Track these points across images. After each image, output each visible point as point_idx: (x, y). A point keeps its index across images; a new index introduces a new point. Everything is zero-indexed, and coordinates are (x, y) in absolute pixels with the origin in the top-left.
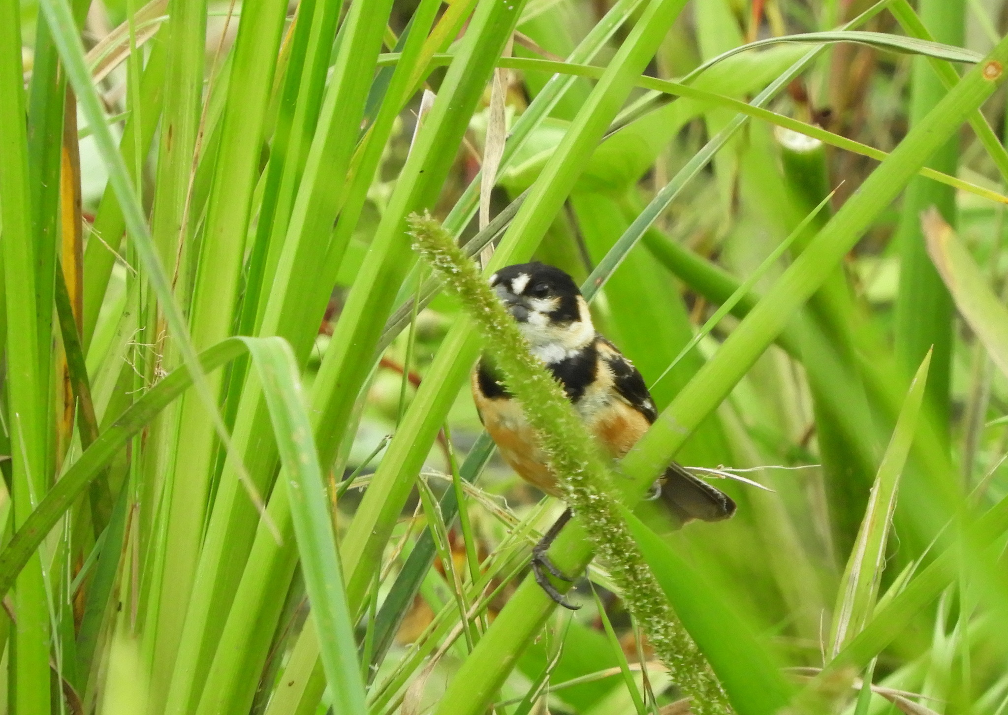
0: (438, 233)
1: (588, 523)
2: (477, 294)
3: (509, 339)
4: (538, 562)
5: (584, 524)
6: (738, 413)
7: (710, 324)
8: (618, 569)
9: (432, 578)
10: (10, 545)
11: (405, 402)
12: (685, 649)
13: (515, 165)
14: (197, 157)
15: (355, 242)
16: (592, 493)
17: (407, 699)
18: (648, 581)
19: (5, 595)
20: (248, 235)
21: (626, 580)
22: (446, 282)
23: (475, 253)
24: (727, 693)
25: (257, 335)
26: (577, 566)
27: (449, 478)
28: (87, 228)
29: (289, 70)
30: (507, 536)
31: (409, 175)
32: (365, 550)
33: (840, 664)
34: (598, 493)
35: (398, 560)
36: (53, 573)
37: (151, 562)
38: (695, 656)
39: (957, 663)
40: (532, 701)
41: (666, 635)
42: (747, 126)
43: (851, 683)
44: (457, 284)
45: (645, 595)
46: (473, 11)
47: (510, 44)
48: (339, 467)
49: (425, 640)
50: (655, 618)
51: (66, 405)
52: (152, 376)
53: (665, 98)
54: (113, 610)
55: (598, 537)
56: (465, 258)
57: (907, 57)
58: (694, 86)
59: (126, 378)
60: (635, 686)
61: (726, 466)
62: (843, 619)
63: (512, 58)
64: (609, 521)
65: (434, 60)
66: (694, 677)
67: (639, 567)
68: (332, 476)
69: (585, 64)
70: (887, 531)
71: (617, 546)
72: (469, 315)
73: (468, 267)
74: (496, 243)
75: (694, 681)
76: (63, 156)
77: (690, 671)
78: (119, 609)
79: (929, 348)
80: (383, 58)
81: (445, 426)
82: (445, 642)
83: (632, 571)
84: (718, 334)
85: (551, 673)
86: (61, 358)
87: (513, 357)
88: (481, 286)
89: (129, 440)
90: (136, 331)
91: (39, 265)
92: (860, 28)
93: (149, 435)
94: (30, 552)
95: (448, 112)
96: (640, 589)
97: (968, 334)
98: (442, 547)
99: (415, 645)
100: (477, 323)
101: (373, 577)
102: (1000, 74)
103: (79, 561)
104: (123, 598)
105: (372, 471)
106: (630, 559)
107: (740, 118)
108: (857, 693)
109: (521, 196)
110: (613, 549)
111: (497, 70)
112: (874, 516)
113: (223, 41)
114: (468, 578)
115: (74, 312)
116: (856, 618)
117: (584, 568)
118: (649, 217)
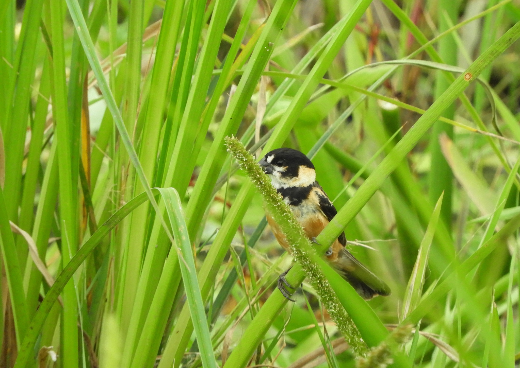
0: (237, 144)
1: (302, 264)
2: (254, 169)
3: (268, 188)
4: (281, 280)
5: (300, 264)
6: (363, 218)
7: (352, 181)
8: (315, 282)
9: (236, 288)
10: (61, 275)
11: (225, 214)
12: (343, 315)
13: (270, 115)
14: (138, 113)
15: (203, 149)
16: (303, 251)
17: (226, 338)
18: (327, 287)
19: (59, 295)
20: (159, 146)
21: (318, 287)
22: (241, 165)
23: (254, 153)
24: (361, 333)
25: (163, 187)
26: (297, 283)
27: (243, 246)
28: (92, 143)
29: (176, 77)
30: (267, 270)
31: (226, 119)
32: (208, 276)
33: (406, 323)
34: (306, 251)
35: (222, 281)
36: (79, 286)
37: (119, 281)
38: (347, 318)
39: (455, 322)
40: (278, 338)
41: (335, 309)
42: (366, 100)
43: (411, 331)
44: (246, 165)
45: (326, 293)
46: (252, 52)
47: (267, 66)
48: (197, 242)
49: (233, 313)
50: (330, 303)
51: (84, 216)
52: (120, 204)
53: (332, 88)
54: (104, 301)
55: (306, 269)
56: (249, 155)
57: (433, 70)
58: (345, 83)
59: (108, 205)
60: (321, 332)
61: (359, 240)
62: (407, 304)
63: (270, 71)
64: (310, 263)
65: (236, 73)
66: (347, 327)
67: (323, 281)
68: (194, 245)
69: (299, 74)
70: (425, 267)
71: (314, 273)
72: (251, 178)
73: (250, 158)
74: (262, 148)
75: (347, 329)
76: (82, 113)
77: (345, 324)
78: (106, 301)
79: (443, 191)
80: (215, 72)
81: (241, 224)
82: (242, 314)
83: (320, 283)
84: (355, 186)
85: (286, 326)
86: (82, 197)
87: (270, 195)
88: (256, 166)
89: (110, 231)
90: (113, 185)
91: (72, 158)
92: (413, 58)
93: (118, 229)
94: (69, 278)
95: (242, 93)
96: (324, 290)
97: (459, 186)
98: (240, 274)
99: (229, 316)
100: (254, 181)
101: (212, 287)
102: (471, 78)
103: (89, 281)
104: (108, 296)
105: (211, 243)
106: (320, 278)
107: (363, 96)
108: (413, 335)
109: (273, 129)
110: (312, 274)
111: (262, 77)
112: (420, 261)
113: (149, 65)
114: (251, 288)
115: (87, 178)
116: (412, 304)
117: (300, 283)
118: (326, 137)
